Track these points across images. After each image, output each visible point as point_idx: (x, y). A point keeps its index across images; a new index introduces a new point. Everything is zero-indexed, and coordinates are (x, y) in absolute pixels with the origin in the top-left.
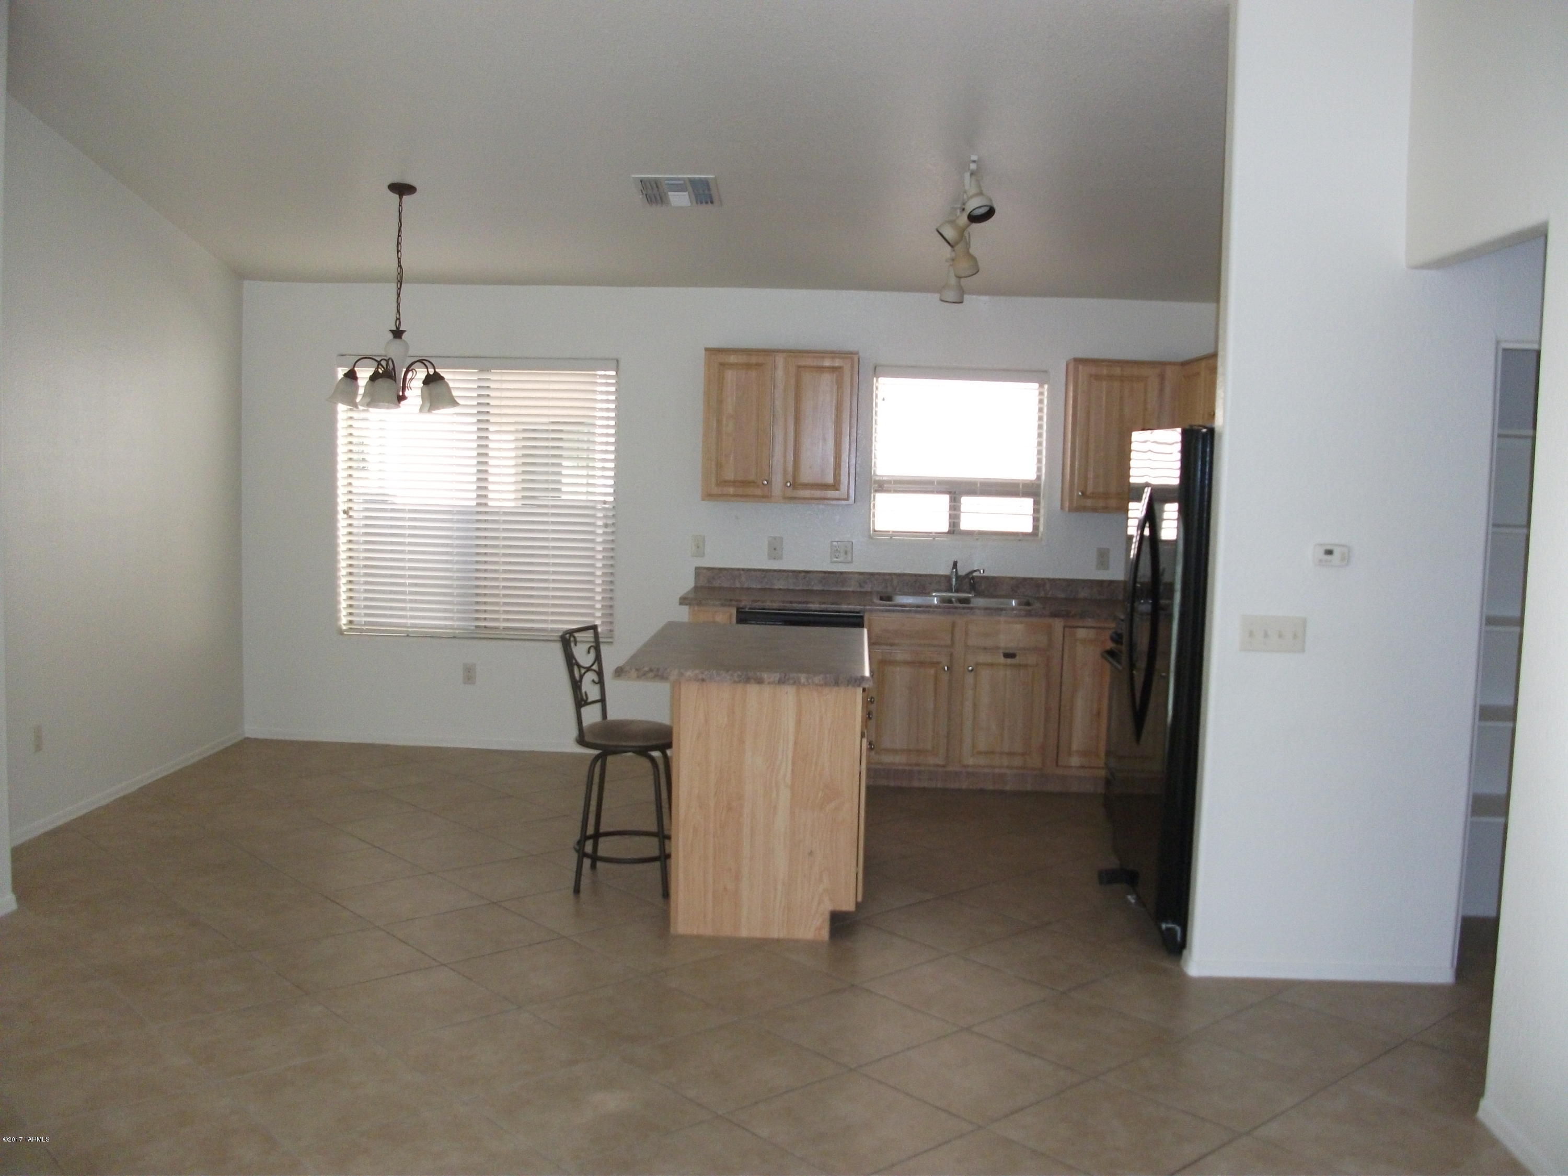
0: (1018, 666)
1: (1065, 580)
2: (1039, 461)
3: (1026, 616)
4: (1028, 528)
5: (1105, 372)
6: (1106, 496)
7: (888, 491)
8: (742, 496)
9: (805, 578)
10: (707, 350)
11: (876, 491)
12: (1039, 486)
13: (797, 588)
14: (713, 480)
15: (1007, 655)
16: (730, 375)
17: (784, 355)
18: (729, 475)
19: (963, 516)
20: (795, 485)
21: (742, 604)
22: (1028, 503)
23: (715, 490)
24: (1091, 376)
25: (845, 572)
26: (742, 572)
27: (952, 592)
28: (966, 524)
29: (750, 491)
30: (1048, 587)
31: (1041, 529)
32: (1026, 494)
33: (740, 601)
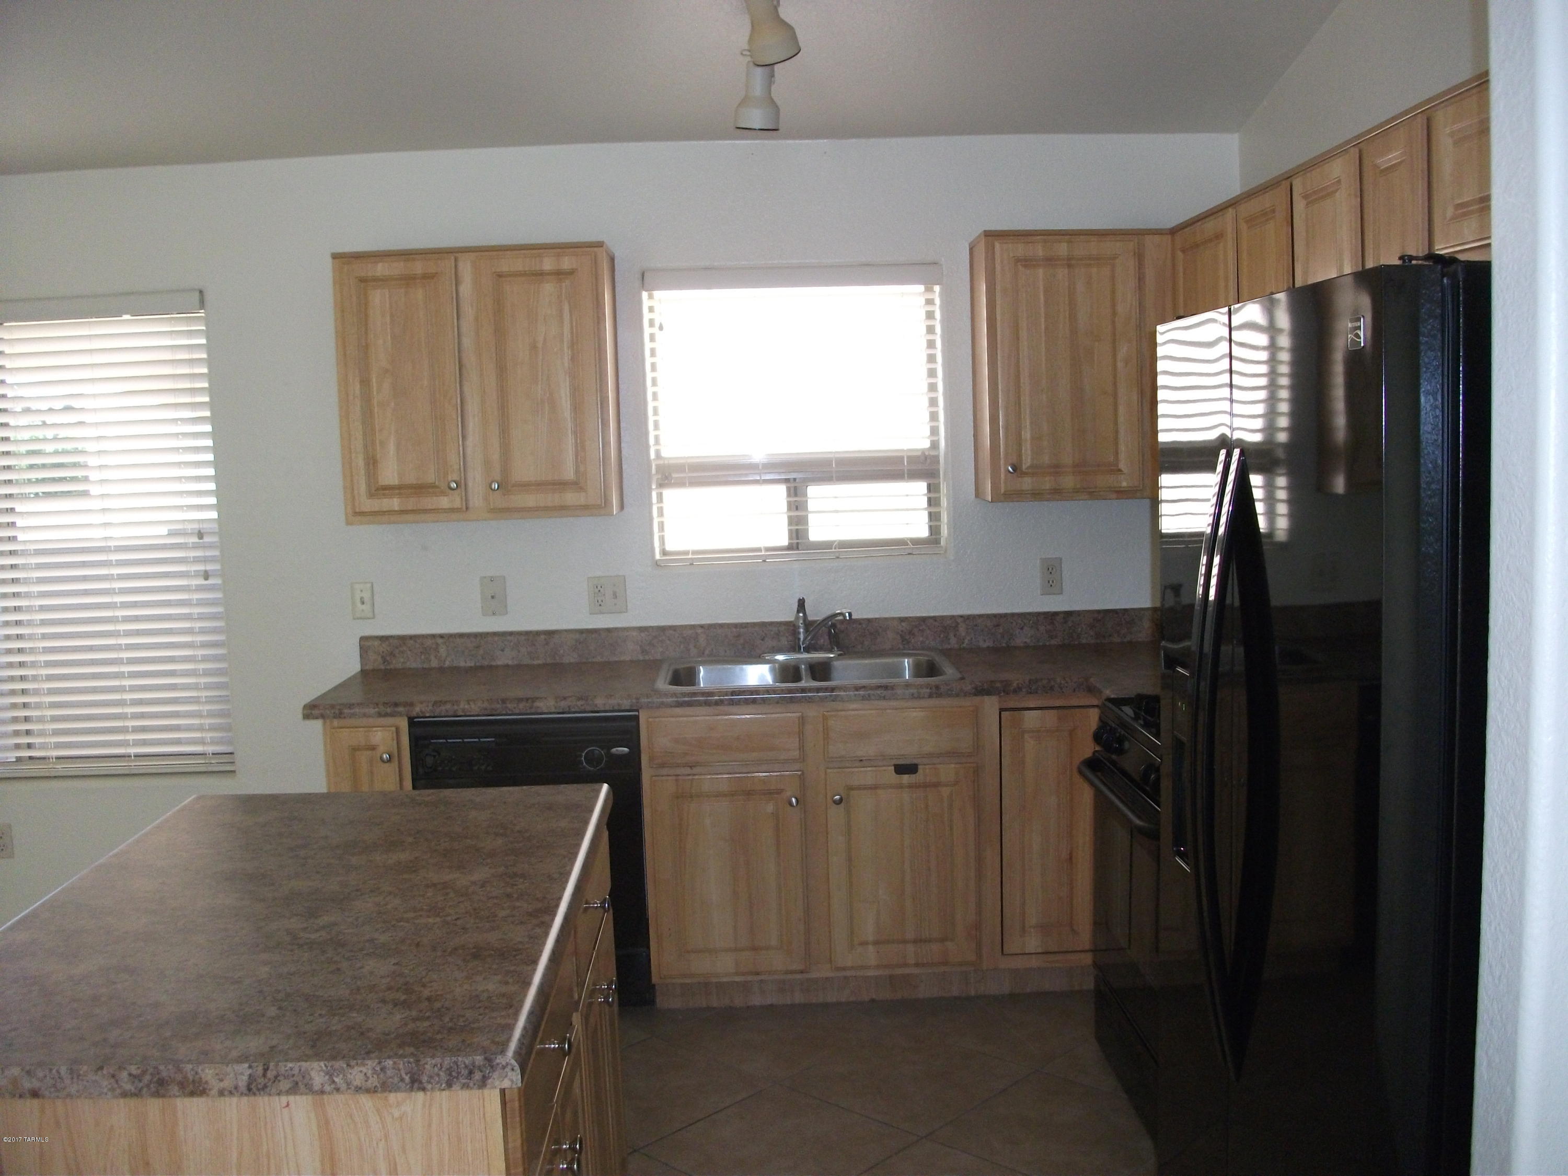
0: (925, 786)
1: (988, 616)
2: (934, 417)
3: (930, 696)
4: (922, 531)
5: (1039, 251)
6: (1056, 469)
7: (681, 484)
8: (413, 511)
9: (547, 644)
10: (335, 256)
11: (661, 485)
12: (936, 459)
13: (536, 662)
14: (363, 487)
15: (901, 769)
16: (377, 297)
17: (473, 255)
18: (389, 474)
19: (812, 518)
20: (505, 486)
21: (417, 710)
22: (920, 487)
23: (369, 505)
24: (1017, 260)
25: (616, 629)
26: (440, 641)
27: (799, 651)
28: (818, 532)
29: (429, 502)
30: (962, 630)
31: (945, 531)
32: (914, 475)
33: (412, 704)
